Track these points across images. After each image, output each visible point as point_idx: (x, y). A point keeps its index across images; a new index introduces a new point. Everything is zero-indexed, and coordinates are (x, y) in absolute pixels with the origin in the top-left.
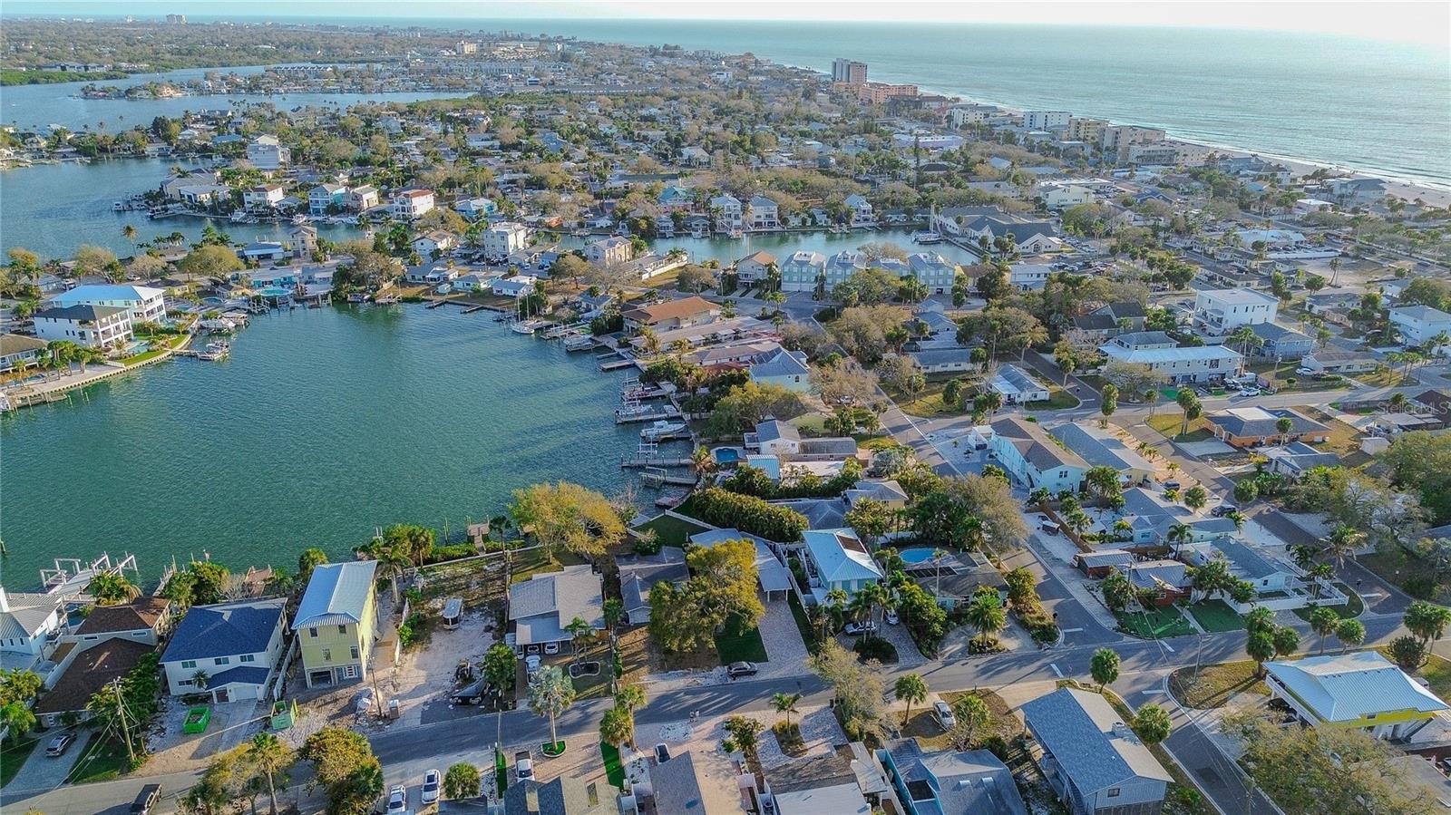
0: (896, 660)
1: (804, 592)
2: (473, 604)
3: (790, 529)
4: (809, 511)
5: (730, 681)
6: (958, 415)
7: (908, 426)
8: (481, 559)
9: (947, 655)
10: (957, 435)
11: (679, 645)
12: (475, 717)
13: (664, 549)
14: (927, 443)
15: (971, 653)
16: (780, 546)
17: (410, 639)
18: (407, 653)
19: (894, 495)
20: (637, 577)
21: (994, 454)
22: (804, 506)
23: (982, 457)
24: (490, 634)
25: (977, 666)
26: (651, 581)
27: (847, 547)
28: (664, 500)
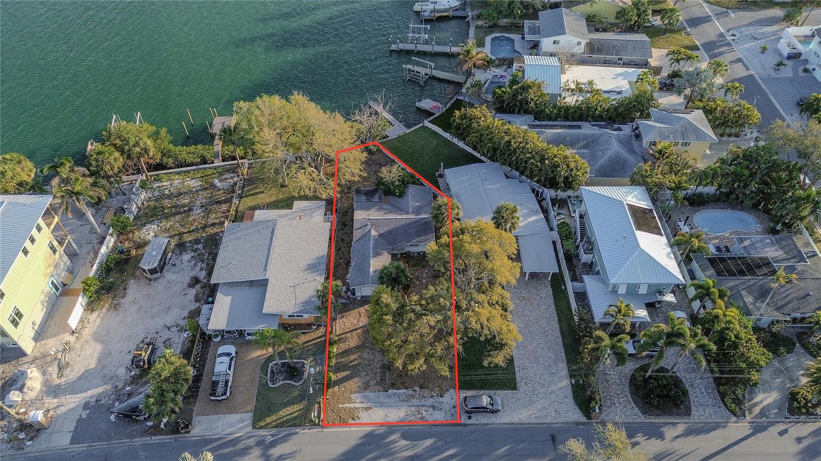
0: (688, 412)
1: (574, 279)
2: (188, 238)
3: (566, 178)
4: (590, 144)
5: (464, 419)
6: (764, 8)
7: (706, 19)
8: (215, 168)
9: (757, 410)
10: (764, 36)
11: (405, 365)
12: (139, 441)
13: (412, 189)
14: (729, 44)
15: (792, 411)
16: (549, 193)
17: (97, 292)
18: (92, 310)
19: (700, 135)
20: (374, 233)
21: (809, 67)
22: (585, 137)
23: (795, 70)
24: (193, 292)
25: (799, 440)
26: (389, 239)
27: (640, 227)
28: (427, 104)
